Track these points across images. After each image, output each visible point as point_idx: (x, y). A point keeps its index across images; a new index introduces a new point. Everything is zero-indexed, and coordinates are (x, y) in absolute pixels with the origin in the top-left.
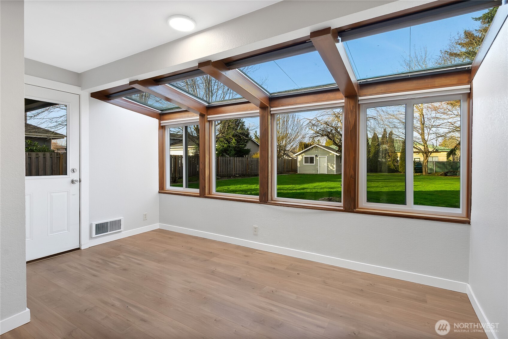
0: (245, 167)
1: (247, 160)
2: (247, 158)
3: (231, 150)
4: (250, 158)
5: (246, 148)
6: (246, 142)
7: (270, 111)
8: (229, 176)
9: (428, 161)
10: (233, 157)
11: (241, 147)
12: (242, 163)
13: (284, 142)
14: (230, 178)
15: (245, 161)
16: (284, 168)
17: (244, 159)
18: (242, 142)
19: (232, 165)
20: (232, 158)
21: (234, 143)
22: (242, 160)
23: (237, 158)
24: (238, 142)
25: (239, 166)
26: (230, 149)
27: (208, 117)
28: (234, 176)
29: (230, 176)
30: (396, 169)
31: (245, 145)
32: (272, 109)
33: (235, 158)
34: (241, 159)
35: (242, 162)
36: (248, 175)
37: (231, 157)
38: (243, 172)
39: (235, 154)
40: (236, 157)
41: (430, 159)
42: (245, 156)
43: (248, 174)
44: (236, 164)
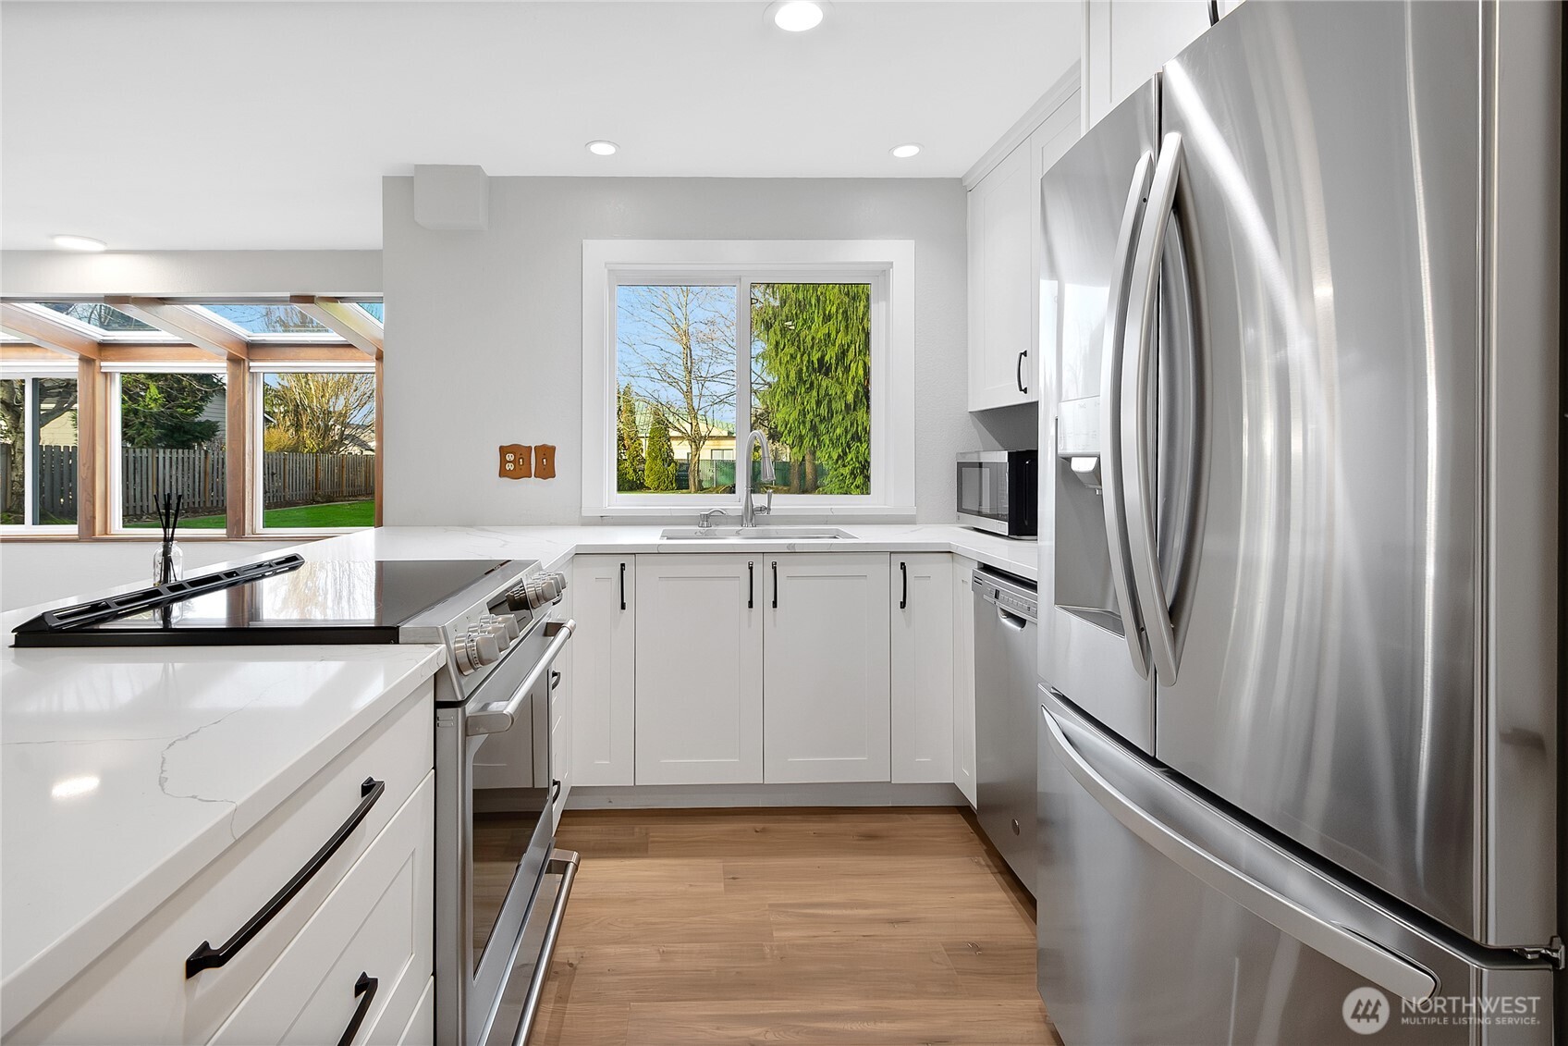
0: (197, 480)
1: (206, 458)
2: (206, 452)
3: (143, 424)
4: (216, 453)
5: (201, 418)
6: (202, 399)
7: (249, 368)
8: (135, 515)
9: (699, 460)
10: (150, 450)
11: (182, 414)
12: (186, 468)
13: (341, 401)
14: (139, 520)
15: (197, 463)
16: (340, 485)
17: (196, 454)
18: (183, 399)
19: (144, 476)
20: (144, 450)
21: (155, 400)
22: (186, 459)
23: (168, 451)
24: (169, 398)
25: (174, 478)
26: (137, 421)
27: (103, 364)
28: (154, 513)
29: (138, 512)
30: (639, 479)
31: (196, 408)
32: (251, 364)
33: (158, 452)
34: (181, 455)
35: (186, 464)
36: (208, 508)
37: (142, 447)
38: (191, 500)
39: (159, 439)
40: (164, 448)
41: (705, 454)
42: (200, 445)
43: (208, 504)
44: (164, 474)
